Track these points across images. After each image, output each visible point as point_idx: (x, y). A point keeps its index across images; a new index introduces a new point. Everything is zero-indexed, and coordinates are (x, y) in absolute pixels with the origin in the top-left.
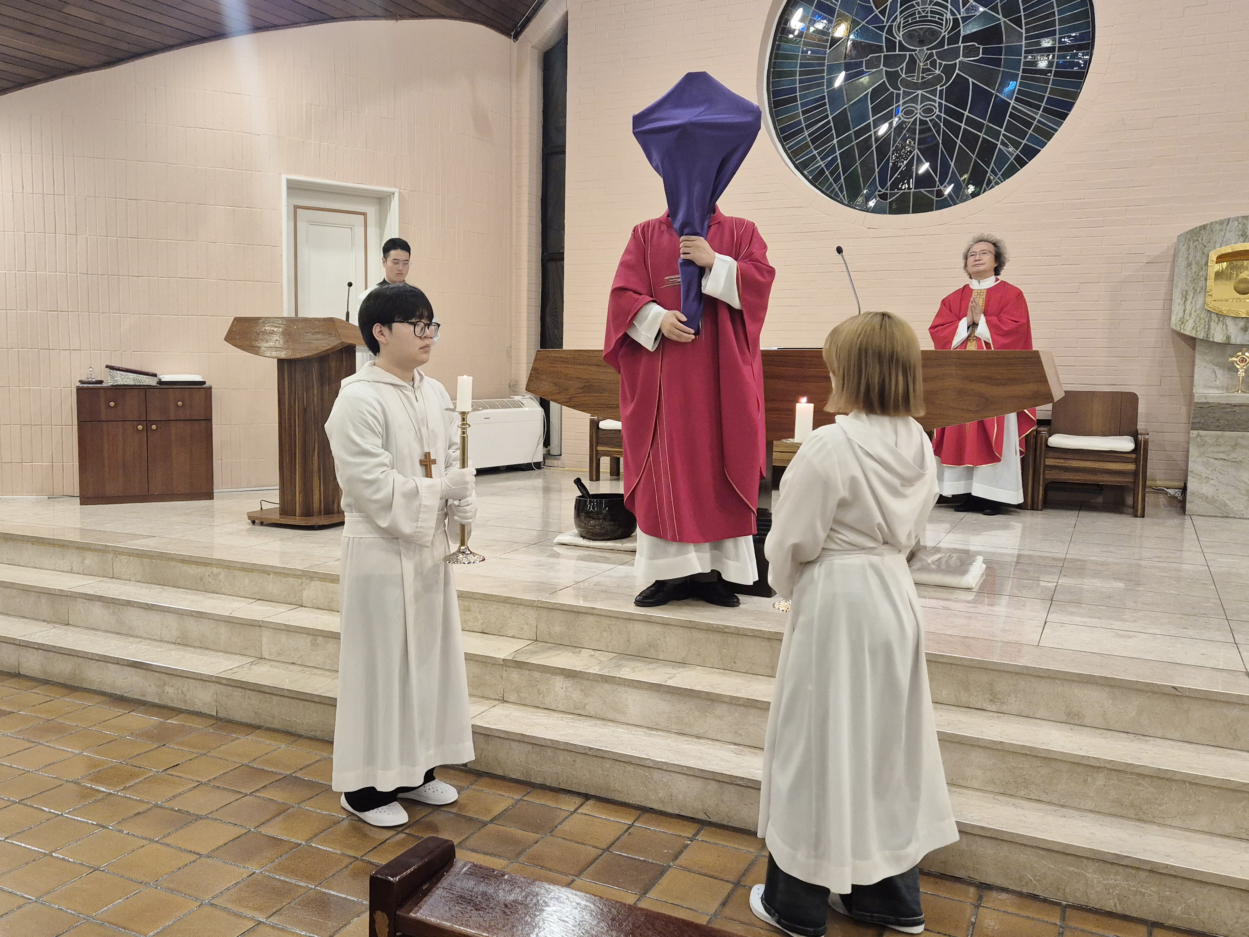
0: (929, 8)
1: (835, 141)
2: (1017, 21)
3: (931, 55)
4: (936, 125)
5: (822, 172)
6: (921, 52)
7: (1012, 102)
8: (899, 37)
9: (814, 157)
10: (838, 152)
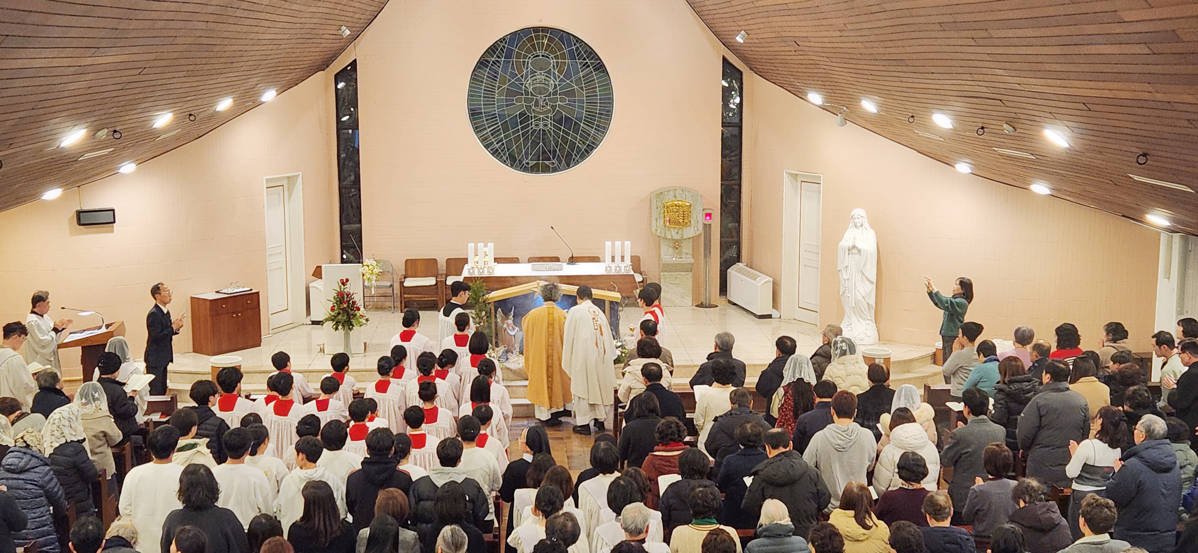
0: (543, 77)
1: (503, 135)
2: (582, 88)
3: (545, 100)
4: (549, 132)
5: (497, 150)
6: (541, 98)
7: (582, 125)
8: (530, 90)
9: (493, 142)
10: (504, 141)
